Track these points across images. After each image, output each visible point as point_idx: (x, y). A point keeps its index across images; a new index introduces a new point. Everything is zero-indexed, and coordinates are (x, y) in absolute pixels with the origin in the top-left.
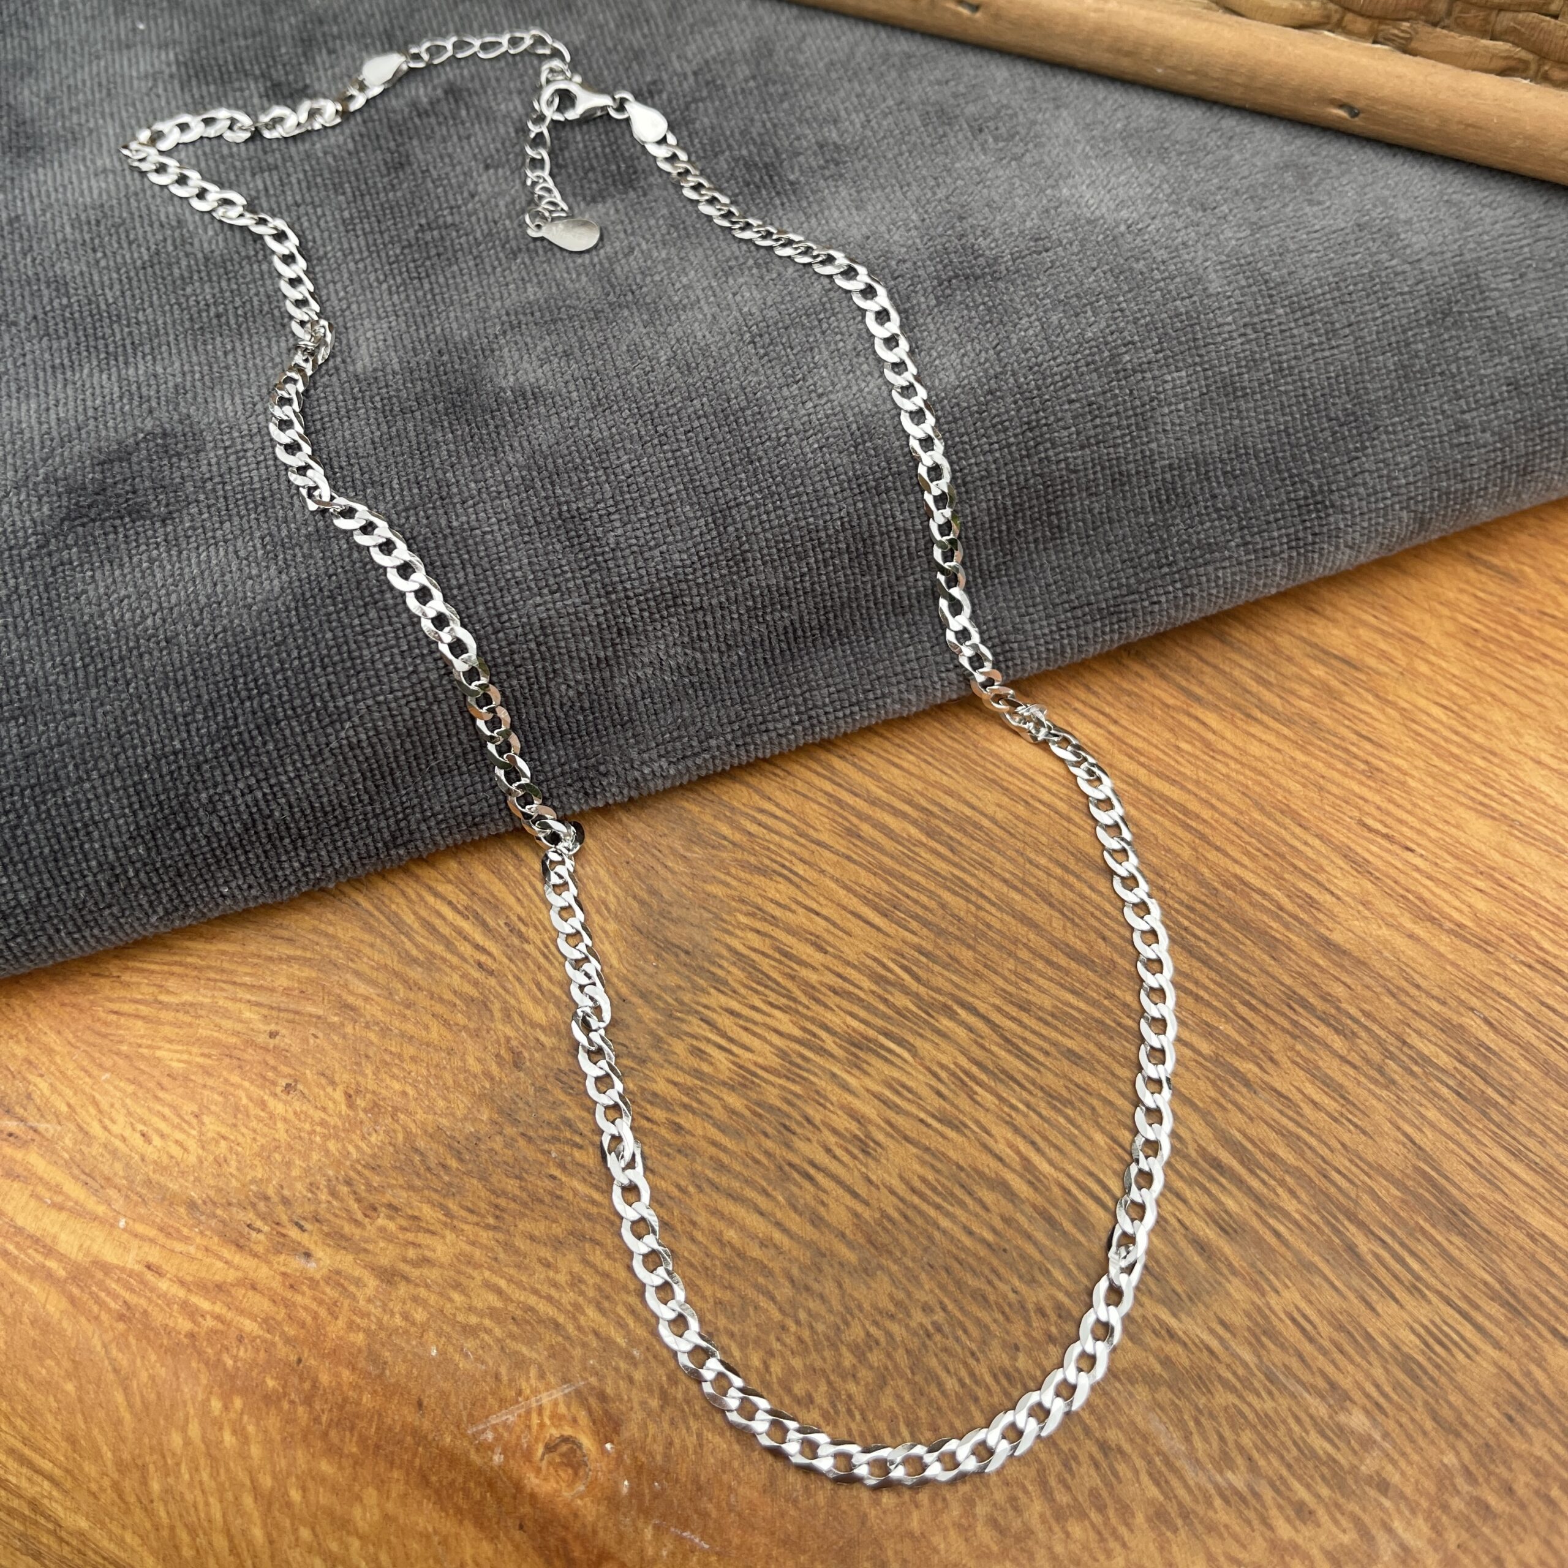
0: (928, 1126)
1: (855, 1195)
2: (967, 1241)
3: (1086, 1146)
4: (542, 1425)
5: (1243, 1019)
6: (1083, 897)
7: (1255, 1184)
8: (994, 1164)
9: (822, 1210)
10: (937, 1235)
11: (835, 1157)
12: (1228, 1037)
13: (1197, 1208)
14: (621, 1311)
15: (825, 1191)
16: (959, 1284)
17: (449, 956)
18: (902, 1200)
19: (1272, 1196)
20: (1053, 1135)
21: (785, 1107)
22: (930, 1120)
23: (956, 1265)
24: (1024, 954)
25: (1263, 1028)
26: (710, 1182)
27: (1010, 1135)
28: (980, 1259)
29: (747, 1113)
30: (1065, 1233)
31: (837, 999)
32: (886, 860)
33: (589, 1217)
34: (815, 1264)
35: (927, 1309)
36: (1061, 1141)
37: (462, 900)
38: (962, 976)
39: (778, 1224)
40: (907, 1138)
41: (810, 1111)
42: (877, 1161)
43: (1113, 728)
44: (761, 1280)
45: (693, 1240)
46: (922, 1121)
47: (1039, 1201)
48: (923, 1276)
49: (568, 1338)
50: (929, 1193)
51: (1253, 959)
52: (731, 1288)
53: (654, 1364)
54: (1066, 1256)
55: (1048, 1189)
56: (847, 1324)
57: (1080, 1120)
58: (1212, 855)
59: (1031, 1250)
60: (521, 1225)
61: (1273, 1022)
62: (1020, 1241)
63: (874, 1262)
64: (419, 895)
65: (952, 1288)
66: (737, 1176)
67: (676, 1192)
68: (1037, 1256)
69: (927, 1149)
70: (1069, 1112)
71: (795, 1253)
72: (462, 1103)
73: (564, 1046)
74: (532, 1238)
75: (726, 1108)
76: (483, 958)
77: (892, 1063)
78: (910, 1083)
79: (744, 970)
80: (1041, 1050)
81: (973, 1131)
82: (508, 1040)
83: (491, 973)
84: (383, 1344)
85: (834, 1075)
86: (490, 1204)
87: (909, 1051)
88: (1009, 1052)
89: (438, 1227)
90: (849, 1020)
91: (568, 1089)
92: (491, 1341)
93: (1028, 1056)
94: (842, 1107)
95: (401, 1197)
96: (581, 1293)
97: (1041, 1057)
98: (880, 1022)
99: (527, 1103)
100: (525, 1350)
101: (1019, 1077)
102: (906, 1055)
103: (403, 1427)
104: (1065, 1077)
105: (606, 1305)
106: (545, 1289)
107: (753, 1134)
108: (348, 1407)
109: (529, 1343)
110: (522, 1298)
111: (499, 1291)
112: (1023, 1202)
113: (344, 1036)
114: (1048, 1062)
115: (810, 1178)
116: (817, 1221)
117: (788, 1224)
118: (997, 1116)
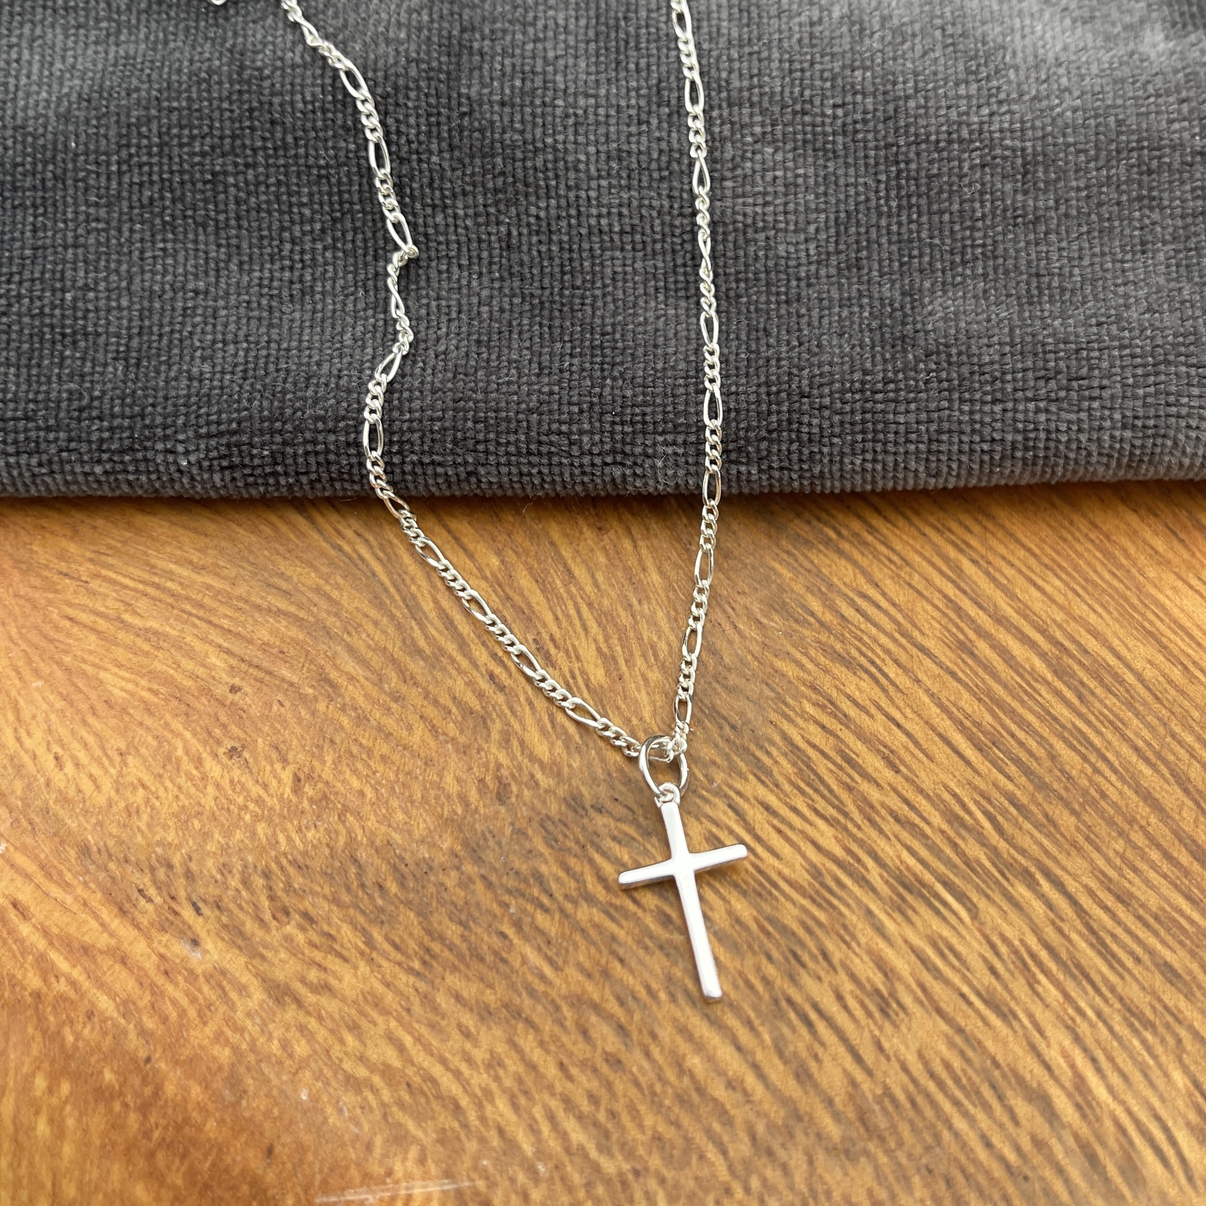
0: (970, 1004)
1: (858, 1059)
2: (982, 1154)
3: (1160, 1082)
8: (1039, 1070)
9: (813, 1065)
10: (947, 1134)
11: (846, 1008)
14: (538, 1112)
15: (822, 1044)
17: (459, 657)
18: (914, 1081)
20: (1121, 1058)
21: (801, 933)
22: (972, 997)
23: (960, 1179)
24: (1137, 837)
27: (1067, 1043)
28: (991, 1179)
29: (754, 927)
30: (1107, 1180)
31: (897, 828)
33: (532, 992)
34: (787, 1126)
36: (1128, 1067)
39: (756, 1067)
40: (939, 1011)
41: (830, 946)
42: (896, 1026)
44: (717, 1126)
45: (648, 1055)
46: (963, 996)
47: (1085, 1131)
48: (916, 1180)
49: (465, 1126)
50: (950, 1083)
52: (677, 1125)
53: (558, 1187)
55: (1098, 1120)
57: (1159, 1050)
59: (1058, 1187)
60: (452, 980)
62: (1048, 1173)
63: (860, 1145)
67: (643, 994)
68: (1065, 1198)
69: (960, 1031)
70: (1148, 1036)
71: (766, 1106)
72: (423, 822)
73: (561, 791)
74: (458, 998)
75: (730, 913)
76: (498, 670)
77: (944, 919)
78: (960, 948)
79: (794, 764)
80: (1132, 953)
81: (1023, 1026)
82: (499, 766)
83: (502, 688)
84: (249, 1069)
85: (869, 913)
86: (421, 945)
87: (969, 910)
88: (1092, 945)
89: (353, 955)
90: (905, 855)
91: (551, 840)
92: (374, 1103)
93: (1114, 956)
94: (870, 952)
95: (321, 908)
96: (497, 1079)
97: (1129, 963)
98: (942, 868)
99: (499, 844)
100: (411, 1126)
101: (1097, 979)
102: (964, 914)
103: (243, 1171)
104: (1153, 993)
105: (522, 1101)
106: (456, 1061)
107: (754, 953)
108: (187, 1130)
109: (419, 1118)
110: (426, 1064)
111: (401, 1048)
112: (1063, 1126)
113: (313, 713)
114: (1136, 969)
115: (809, 1024)
116: (803, 1076)
117: (767, 1069)
118: (1059, 1017)
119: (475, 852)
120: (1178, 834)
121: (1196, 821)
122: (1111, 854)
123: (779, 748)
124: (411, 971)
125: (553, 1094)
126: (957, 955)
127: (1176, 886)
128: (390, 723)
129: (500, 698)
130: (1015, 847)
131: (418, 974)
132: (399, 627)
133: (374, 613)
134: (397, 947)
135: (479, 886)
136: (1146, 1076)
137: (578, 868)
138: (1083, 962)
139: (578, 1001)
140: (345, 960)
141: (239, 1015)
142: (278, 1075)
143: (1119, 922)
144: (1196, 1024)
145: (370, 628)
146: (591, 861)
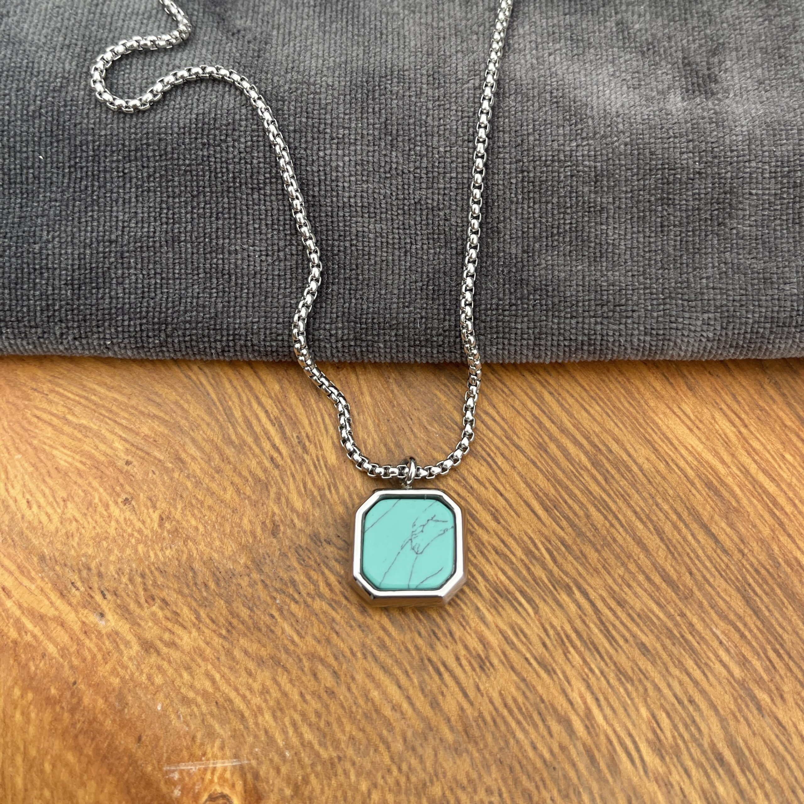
0: (530, 664)
1: (466, 695)
2: (531, 753)
3: (633, 714)
4: (212, 781)
5: (770, 661)
6: (685, 539)
7: (742, 780)
8: (566, 705)
9: (440, 697)
10: (512, 740)
11: (460, 665)
12: (756, 670)
13: (696, 784)
14: (287, 721)
15: (446, 686)
16: (516, 781)
17: (254, 447)
18: (495, 709)
19: (752, 794)
20: (613, 699)
21: (438, 618)
22: (532, 661)
23: (518, 768)
24: (632, 567)
25: (782, 672)
26: (372, 652)
27: (583, 689)
28: (535, 768)
30: (599, 771)
31: (497, 557)
32: (559, 472)
33: (287, 651)
34: (424, 733)
35: (489, 791)
36: (616, 704)
37: (275, 412)
38: (586, 568)
39: (408, 698)
40: (513, 668)
41: (454, 628)
42: (488, 676)
43: (743, 430)
44: (385, 732)
45: (349, 689)
46: (526, 659)
47: (589, 741)
48: (494, 767)
49: (247, 728)
50: (515, 710)
51: (790, 622)
52: (364, 731)
53: (296, 765)
54: (595, 787)
55: (597, 735)
56: (432, 782)
57: (634, 695)
58: (784, 539)
59: (572, 774)
60: (242, 641)
61: (791, 670)
62: (567, 766)
63: (463, 746)
64: (249, 400)
65: (510, 782)
66: (392, 656)
67: (348, 653)
68: (575, 780)
69: (524, 680)
70: (629, 686)
71: (413, 721)
72: (231, 547)
73: (308, 530)
74: (246, 652)
76: (275, 455)
77: (519, 613)
78: (527, 631)
80: (623, 636)
81: (559, 678)
82: (274, 514)
83: (277, 466)
84: (129, 691)
85: (478, 609)
86: (227, 620)
87: (533, 608)
88: (601, 631)
89: (189, 625)
90: (500, 574)
91: (301, 560)
92: (197, 713)
93: (613, 638)
94: (476, 632)
95: (172, 597)
96: (265, 701)
97: (621, 642)
98: (520, 582)
99: (272, 561)
100: (217, 726)
101: (602, 651)
102: (530, 610)
103: (124, 750)
104: (634, 661)
105: (279, 714)
106: (243, 690)
107: (411, 631)
108: (95, 725)
109: (222, 722)
110: (226, 691)
111: (213, 681)
112: (577, 739)
113: (172, 479)
114: (625, 646)
115: (440, 674)
116: (435, 704)
117: (415, 700)
118: (579, 673)
119: (258, 566)
120: (655, 565)
121: (666, 558)
122: (616, 576)
124: (220, 635)
125: (296, 710)
126: (525, 635)
127: (651, 597)
128: (214, 486)
129: (276, 473)
130: (562, 571)
131: (224, 638)
132: (221, 427)
133: (207, 418)
134: (213, 621)
135: (260, 586)
136: (626, 710)
137: (315, 577)
138: (596, 641)
139: (313, 656)
140: (185, 628)
141: (125, 658)
142: (145, 695)
143: (617, 617)
144: (656, 680)
145: (204, 427)
146: (323, 573)
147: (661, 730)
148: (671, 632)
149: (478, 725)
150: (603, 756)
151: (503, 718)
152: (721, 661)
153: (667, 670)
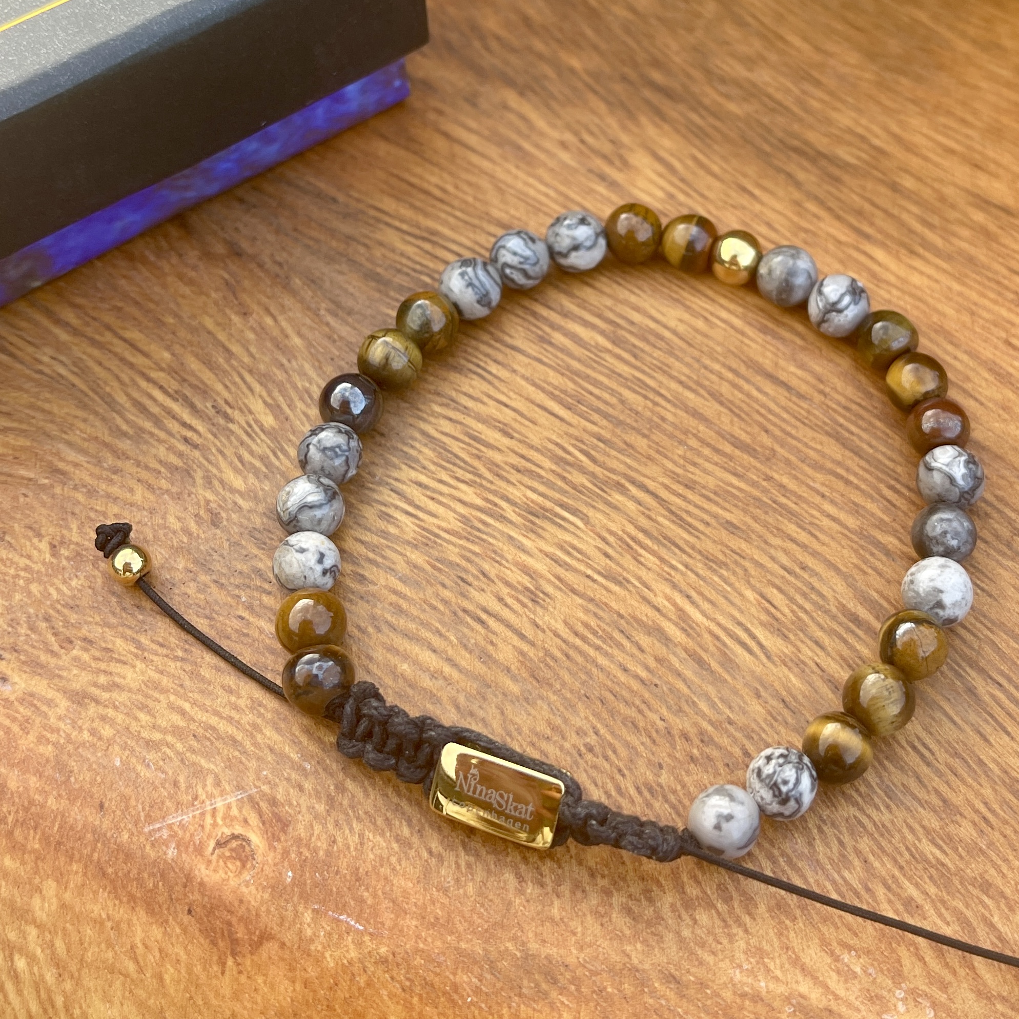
0: (594, 581)
1: (522, 636)
2: (622, 677)
3: (737, 601)
4: (215, 825)
5: (888, 501)
6: (749, 396)
8: (652, 613)
9: (490, 648)
10: (594, 670)
11: (506, 605)
12: (873, 515)
13: (834, 654)
14: (296, 730)
15: (494, 632)
16: (612, 712)
17: (156, 431)
18: (564, 641)
20: (707, 592)
21: (464, 563)
22: (596, 576)
23: (610, 697)
24: (693, 443)
26: (387, 622)
27: (668, 591)
28: (632, 692)
30: (712, 672)
31: (519, 476)
33: (272, 651)
35: (581, 733)
36: (713, 596)
37: (172, 385)
38: (636, 459)
39: (448, 660)
40: (573, 591)
41: (486, 566)
42: (542, 607)
46: (588, 577)
47: (691, 644)
48: (580, 706)
49: (244, 753)
50: (590, 636)
53: (322, 773)
54: (712, 691)
55: (699, 635)
57: (733, 579)
59: (679, 684)
62: (670, 678)
63: (535, 693)
64: (133, 381)
65: (605, 715)
66: (414, 619)
67: (355, 632)
68: (685, 691)
69: (591, 600)
70: (724, 572)
71: (463, 684)
73: (261, 508)
74: (217, 668)
75: (408, 562)
76: (190, 434)
77: (565, 529)
78: (581, 546)
79: (434, 450)
80: (702, 521)
81: (635, 586)
82: (208, 502)
83: (196, 447)
84: (70, 756)
85: (511, 538)
87: (582, 519)
88: (673, 522)
89: (129, 658)
90: (529, 493)
91: (261, 544)
92: (172, 755)
93: (690, 525)
94: (516, 564)
95: (96, 632)
96: (260, 715)
97: (701, 527)
99: (222, 556)
100: (203, 762)
101: (681, 543)
102: (579, 522)
103: (84, 826)
104: (722, 544)
106: (226, 712)
107: (432, 585)
108: (33, 809)
109: (208, 756)
110: (204, 719)
111: (183, 713)
112: (676, 645)
114: (707, 531)
115: (482, 622)
116: (485, 657)
117: (458, 660)
118: (658, 575)
119: (205, 566)
120: (719, 434)
121: (732, 422)
123: (420, 442)
124: (176, 658)
126: (579, 551)
127: (725, 469)
129: (197, 454)
131: (183, 660)
134: (162, 645)
135: (214, 588)
136: (726, 598)
138: (669, 534)
140: (125, 663)
141: (53, 720)
142: (94, 753)
143: (690, 502)
144: (756, 557)
147: (775, 607)
148: (759, 500)
149: (547, 665)
150: (712, 655)
151: (576, 648)
152: (829, 516)
153: (766, 542)
